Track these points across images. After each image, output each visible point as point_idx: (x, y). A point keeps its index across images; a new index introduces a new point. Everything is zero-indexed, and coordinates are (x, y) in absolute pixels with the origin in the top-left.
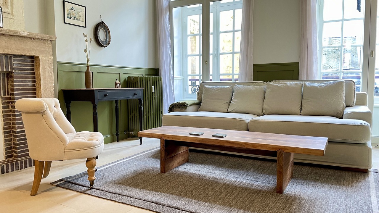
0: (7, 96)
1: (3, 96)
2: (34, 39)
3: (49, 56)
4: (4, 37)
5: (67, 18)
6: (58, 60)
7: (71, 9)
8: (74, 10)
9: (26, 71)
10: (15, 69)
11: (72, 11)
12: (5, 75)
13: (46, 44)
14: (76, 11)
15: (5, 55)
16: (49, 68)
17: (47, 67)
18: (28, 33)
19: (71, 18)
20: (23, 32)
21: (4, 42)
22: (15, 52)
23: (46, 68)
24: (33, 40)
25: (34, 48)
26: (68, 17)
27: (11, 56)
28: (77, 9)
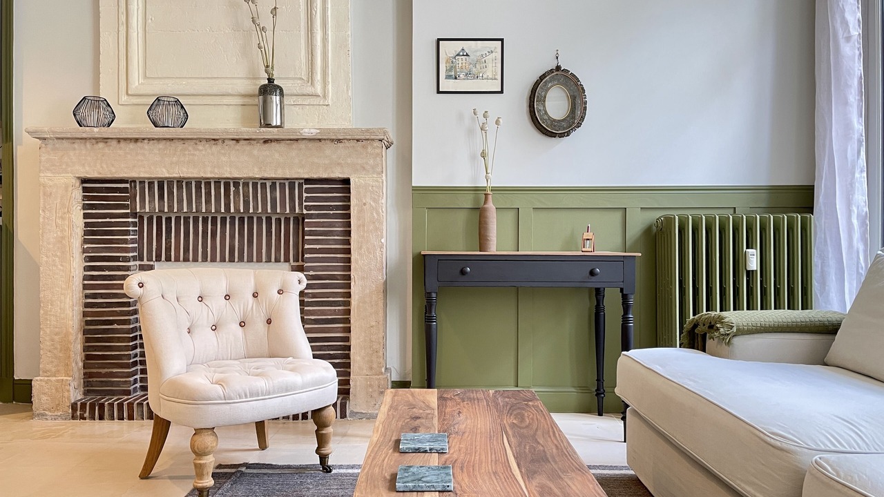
0: (300, 263)
1: (293, 264)
2: (339, 141)
3: (375, 176)
4: (277, 145)
5: (446, 78)
6: (416, 182)
7: (458, 55)
8: (467, 55)
9: (331, 212)
10: (308, 208)
11: (461, 61)
12: (299, 220)
13: (369, 149)
14: (471, 57)
15: (290, 181)
16: (374, 201)
17: (368, 200)
18: (318, 131)
19: (456, 78)
20: (306, 130)
21: (277, 155)
22: (298, 173)
23: (365, 204)
24: (339, 144)
25: (341, 161)
26: (448, 77)
27: (301, 181)
28: (476, 51)
